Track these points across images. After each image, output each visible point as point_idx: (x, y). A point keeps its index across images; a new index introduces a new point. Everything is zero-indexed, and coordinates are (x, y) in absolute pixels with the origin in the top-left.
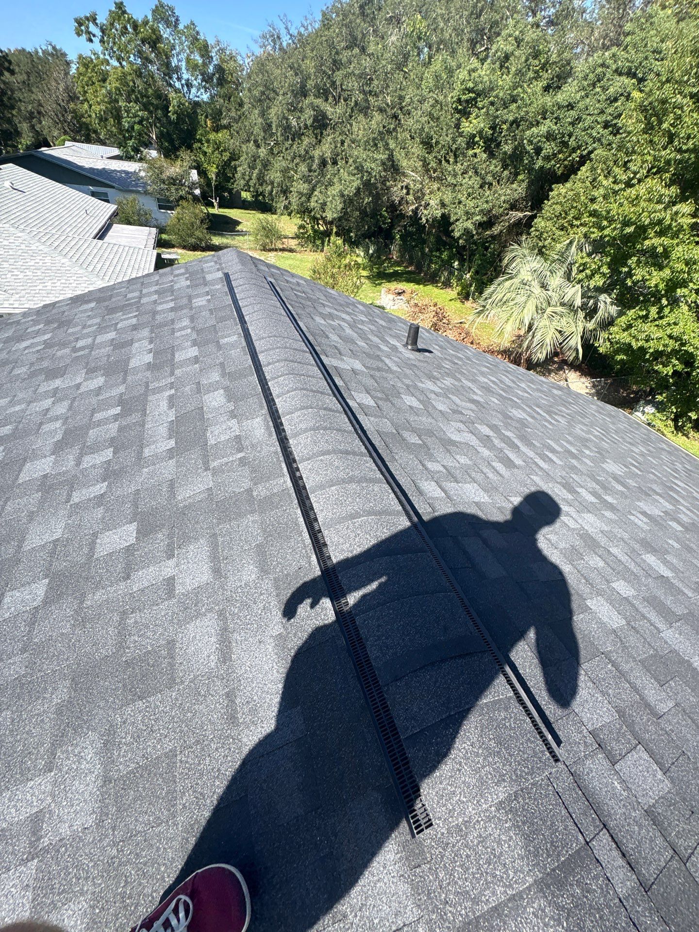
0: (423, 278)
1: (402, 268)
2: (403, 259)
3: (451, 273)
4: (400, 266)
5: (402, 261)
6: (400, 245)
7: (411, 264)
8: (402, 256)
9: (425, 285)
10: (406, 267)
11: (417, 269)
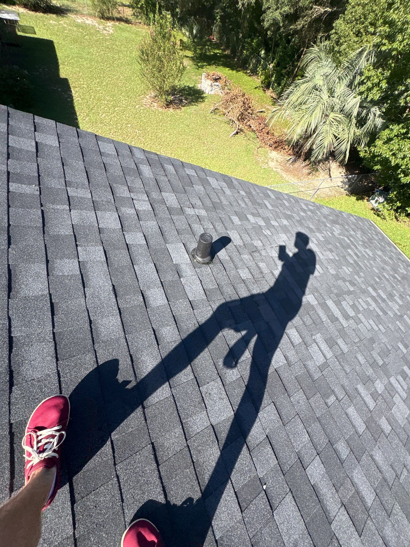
0: (236, 63)
1: (220, 51)
2: (222, 41)
3: (258, 62)
4: (219, 49)
5: (221, 43)
6: (220, 27)
7: (227, 48)
8: (221, 38)
9: (238, 71)
10: (224, 50)
11: (232, 54)
